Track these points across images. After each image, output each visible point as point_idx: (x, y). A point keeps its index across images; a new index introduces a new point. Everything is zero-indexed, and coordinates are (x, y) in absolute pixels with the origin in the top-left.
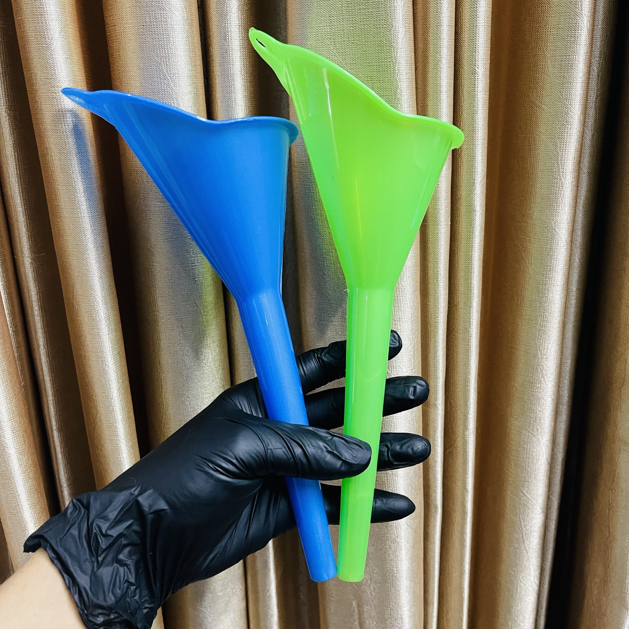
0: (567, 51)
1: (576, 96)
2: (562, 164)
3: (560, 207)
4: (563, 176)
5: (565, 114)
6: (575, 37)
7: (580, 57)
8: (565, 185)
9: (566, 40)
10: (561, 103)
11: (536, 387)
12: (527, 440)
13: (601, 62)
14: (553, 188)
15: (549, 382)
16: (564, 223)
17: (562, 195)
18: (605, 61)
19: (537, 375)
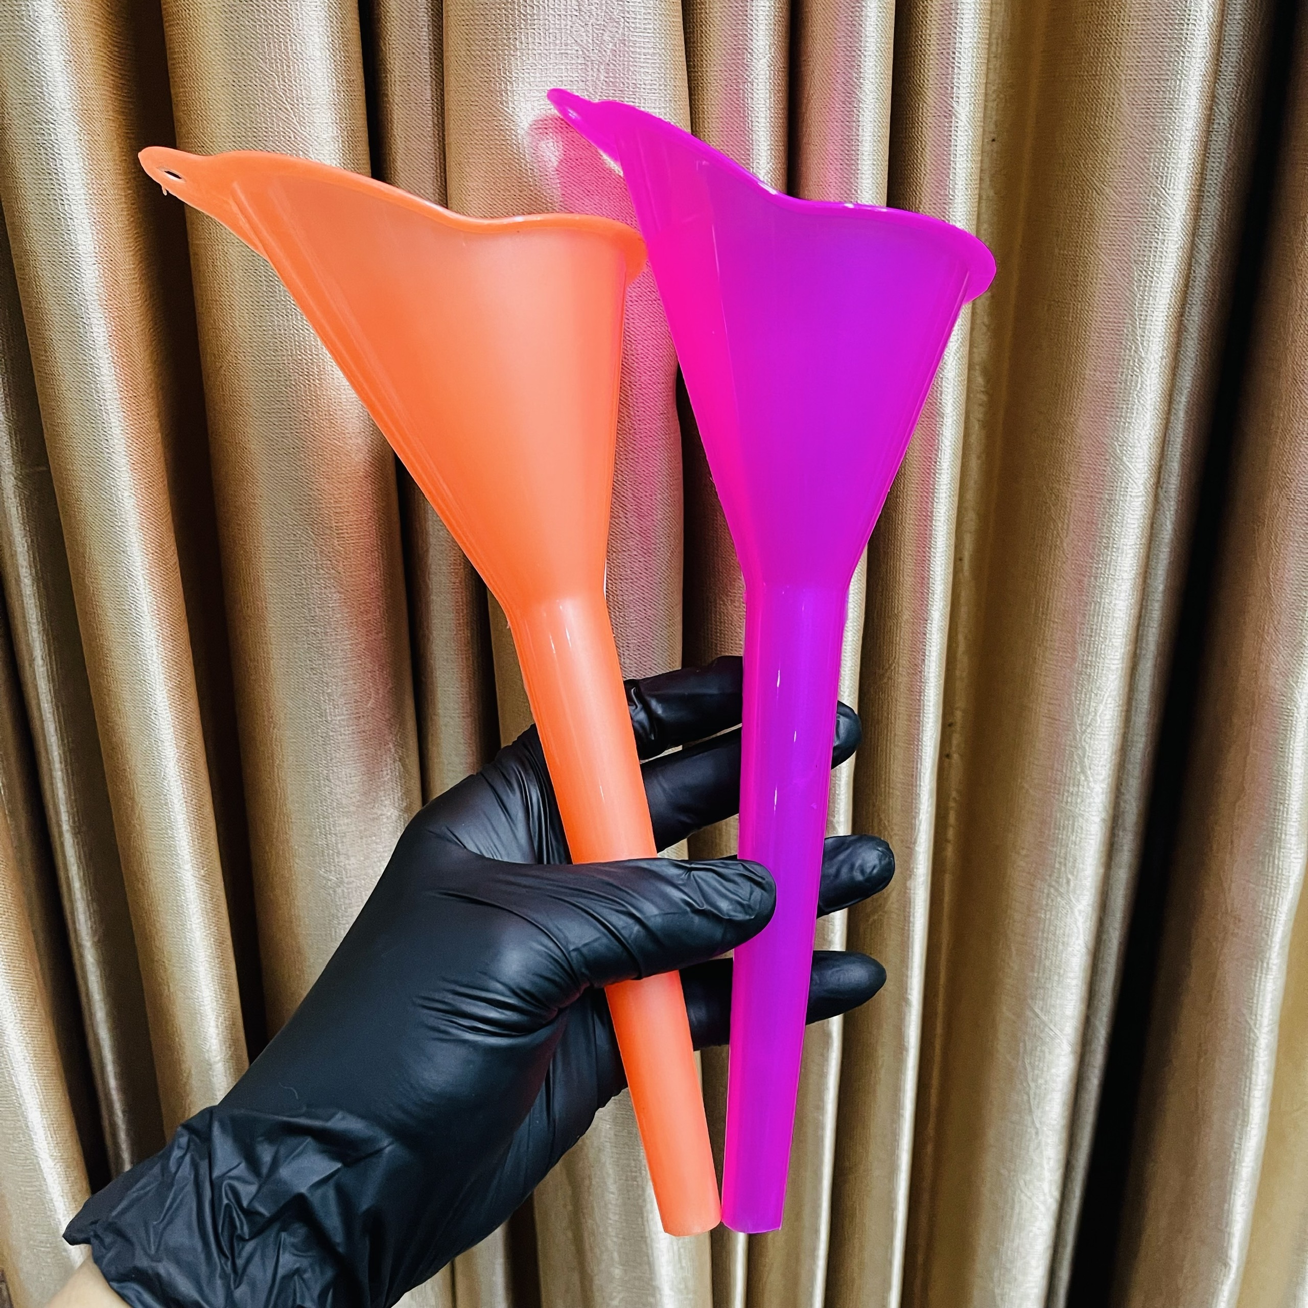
0: (1162, 69)
1: (1178, 170)
2: (1143, 318)
3: (1135, 412)
4: (1142, 344)
5: (1153, 210)
6: (1182, 39)
7: (1190, 83)
8: (1145, 364)
9: (1161, 44)
10: (1145, 184)
11: (1068, 791)
12: (1044, 903)
13: (1238, 95)
14: (1121, 370)
15: (1095, 784)
16: (1141, 447)
17: (1139, 386)
18: (1247, 93)
19: (1071, 767)
